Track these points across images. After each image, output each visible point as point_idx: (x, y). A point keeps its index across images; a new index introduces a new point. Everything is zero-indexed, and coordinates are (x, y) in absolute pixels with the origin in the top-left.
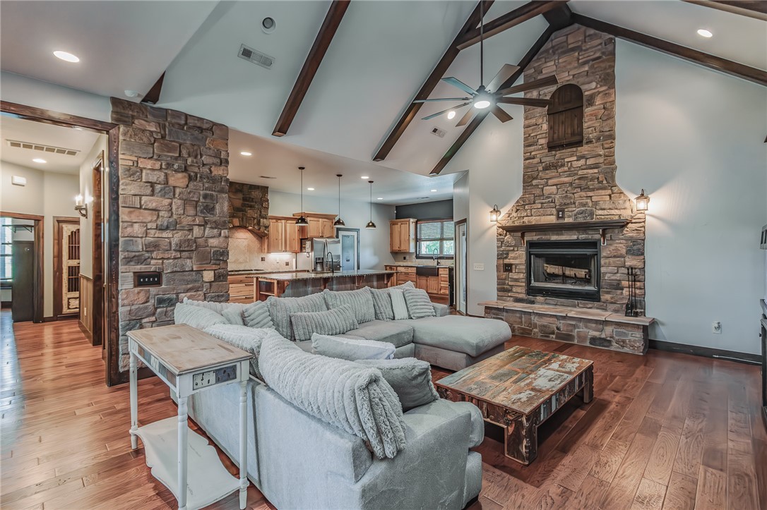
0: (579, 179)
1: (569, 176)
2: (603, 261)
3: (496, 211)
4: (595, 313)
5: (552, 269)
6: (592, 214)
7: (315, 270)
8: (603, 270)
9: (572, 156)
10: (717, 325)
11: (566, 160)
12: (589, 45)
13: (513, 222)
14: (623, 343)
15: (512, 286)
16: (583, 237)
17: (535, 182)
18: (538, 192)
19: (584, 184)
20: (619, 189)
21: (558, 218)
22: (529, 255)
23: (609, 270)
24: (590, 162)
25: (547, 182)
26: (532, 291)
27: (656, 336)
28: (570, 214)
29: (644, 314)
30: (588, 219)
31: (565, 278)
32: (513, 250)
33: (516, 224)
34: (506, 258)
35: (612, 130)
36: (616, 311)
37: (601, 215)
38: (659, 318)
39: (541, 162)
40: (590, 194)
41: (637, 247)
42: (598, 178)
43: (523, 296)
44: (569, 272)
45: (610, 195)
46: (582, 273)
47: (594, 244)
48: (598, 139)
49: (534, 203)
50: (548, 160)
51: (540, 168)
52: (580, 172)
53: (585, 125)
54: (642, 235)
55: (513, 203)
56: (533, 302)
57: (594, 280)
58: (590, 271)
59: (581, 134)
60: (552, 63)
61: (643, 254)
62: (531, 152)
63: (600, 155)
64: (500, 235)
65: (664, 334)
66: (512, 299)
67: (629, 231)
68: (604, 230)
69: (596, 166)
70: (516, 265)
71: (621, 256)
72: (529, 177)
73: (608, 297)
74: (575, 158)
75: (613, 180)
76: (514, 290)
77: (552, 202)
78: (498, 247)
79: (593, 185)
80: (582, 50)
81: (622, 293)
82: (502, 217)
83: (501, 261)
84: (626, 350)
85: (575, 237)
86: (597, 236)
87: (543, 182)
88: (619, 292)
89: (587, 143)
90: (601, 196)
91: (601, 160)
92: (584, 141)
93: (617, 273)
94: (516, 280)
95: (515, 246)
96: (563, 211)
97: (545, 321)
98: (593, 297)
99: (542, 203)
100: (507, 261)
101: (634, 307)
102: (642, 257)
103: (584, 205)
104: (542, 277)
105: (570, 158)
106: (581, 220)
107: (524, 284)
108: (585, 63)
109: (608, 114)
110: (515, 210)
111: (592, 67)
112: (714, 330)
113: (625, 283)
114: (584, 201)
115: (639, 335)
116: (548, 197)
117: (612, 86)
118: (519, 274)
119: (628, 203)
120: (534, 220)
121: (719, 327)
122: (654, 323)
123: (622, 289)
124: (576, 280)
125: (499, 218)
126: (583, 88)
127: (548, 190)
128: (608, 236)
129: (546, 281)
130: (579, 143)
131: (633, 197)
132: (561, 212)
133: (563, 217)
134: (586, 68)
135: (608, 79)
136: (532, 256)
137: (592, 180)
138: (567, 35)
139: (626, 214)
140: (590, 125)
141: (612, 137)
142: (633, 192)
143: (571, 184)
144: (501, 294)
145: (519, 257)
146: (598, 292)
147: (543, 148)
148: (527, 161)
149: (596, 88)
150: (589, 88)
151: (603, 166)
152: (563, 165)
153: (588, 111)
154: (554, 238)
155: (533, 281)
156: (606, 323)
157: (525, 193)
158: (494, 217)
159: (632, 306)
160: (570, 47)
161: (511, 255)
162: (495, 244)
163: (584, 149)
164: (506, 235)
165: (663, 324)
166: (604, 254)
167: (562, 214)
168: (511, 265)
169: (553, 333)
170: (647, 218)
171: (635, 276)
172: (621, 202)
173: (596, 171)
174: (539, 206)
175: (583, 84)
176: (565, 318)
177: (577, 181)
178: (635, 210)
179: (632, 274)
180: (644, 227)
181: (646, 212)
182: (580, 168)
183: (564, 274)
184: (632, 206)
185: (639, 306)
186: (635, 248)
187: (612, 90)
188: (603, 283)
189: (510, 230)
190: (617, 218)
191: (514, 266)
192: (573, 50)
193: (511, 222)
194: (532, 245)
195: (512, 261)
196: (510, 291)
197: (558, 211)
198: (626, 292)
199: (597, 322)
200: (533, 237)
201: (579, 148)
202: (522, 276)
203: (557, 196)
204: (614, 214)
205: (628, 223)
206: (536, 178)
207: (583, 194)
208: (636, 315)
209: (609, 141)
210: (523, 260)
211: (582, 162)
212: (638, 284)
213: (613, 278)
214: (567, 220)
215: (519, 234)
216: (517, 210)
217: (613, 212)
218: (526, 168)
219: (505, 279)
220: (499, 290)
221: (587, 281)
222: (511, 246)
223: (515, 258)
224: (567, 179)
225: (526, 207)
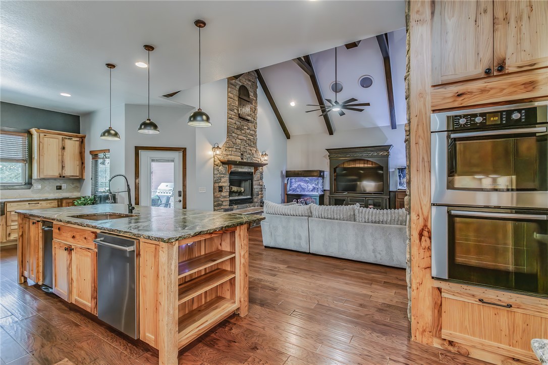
2: (254, 183)
5: (233, 188)
6: (252, 159)
8: (254, 187)
9: (246, 126)
11: (244, 127)
15: (222, 201)
17: (233, 135)
18: (234, 141)
19: (249, 143)
20: (257, 149)
21: (241, 159)
22: (230, 180)
23: (256, 187)
24: (251, 132)
25: (237, 137)
26: (231, 203)
30: (251, 161)
32: (223, 177)
34: (220, 182)
37: (255, 161)
39: (236, 123)
40: (251, 148)
41: (262, 176)
43: (228, 207)
47: (250, 175)
49: (233, 148)
50: (238, 123)
51: (235, 127)
62: (231, 115)
63: (254, 131)
64: (217, 165)
67: (260, 169)
68: (255, 168)
70: (225, 187)
71: (259, 180)
73: (256, 200)
75: (256, 144)
76: (224, 204)
77: (239, 149)
78: (214, 174)
79: (252, 144)
83: (217, 185)
85: (247, 170)
86: (253, 170)
90: (254, 151)
93: (258, 188)
94: (226, 197)
100: (221, 184)
103: (249, 154)
106: (249, 161)
107: (228, 199)
110: (224, 149)
113: (260, 193)
114: (249, 152)
118: (225, 193)
119: (260, 156)
120: (233, 158)
127: (238, 141)
130: (249, 121)
132: (242, 155)
133: (243, 159)
137: (252, 142)
146: (252, 198)
147: (236, 115)
149: (253, 96)
150: (251, 95)
152: (243, 130)
154: (240, 170)
157: (228, 140)
158: (218, 152)
161: (222, 180)
164: (220, 166)
166: (255, 179)
167: (243, 157)
168: (222, 187)
174: (235, 150)
178: (262, 160)
188: (254, 194)
189: (223, 163)
193: (223, 157)
194: (232, 173)
195: (223, 185)
196: (221, 205)
198: (259, 196)
200: (234, 169)
202: (228, 193)
203: (241, 146)
206: (233, 132)
210: (228, 183)
213: (257, 190)
214: (245, 161)
215: (227, 166)
217: (257, 159)
218: (228, 124)
219: (219, 197)
220: (215, 206)
222: (223, 174)
223: (224, 182)
224: (245, 138)
225: (230, 149)
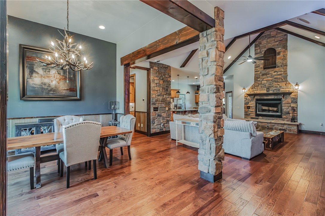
0: (275, 79)
1: (271, 77)
2: (283, 105)
3: (244, 89)
4: (280, 121)
5: (264, 108)
6: (279, 90)
7: (174, 109)
8: (283, 108)
9: (272, 71)
10: (321, 124)
11: (270, 72)
12: (279, 35)
13: (251, 92)
14: (290, 130)
15: (250, 113)
16: (276, 97)
17: (258, 79)
18: (260, 82)
19: (276, 80)
20: (289, 82)
21: (267, 91)
22: (256, 103)
23: (285, 108)
24: (278, 73)
25: (263, 80)
26: (257, 115)
27: (301, 129)
28: (271, 90)
29: (297, 121)
30: (278, 92)
31: (269, 111)
32: (251, 102)
33: (252, 93)
34: (248, 104)
35: (286, 63)
36: (288, 121)
37: (282, 90)
38: (302, 123)
39: (261, 73)
40: (279, 83)
41: (295, 101)
42: (281, 79)
43: (254, 117)
44: (270, 109)
45: (286, 84)
46: (275, 109)
47: (280, 100)
48: (282, 66)
49: (258, 86)
50: (264, 72)
51: (261, 75)
52: (275, 77)
53: (277, 61)
54: (297, 97)
55: (251, 86)
56: (258, 119)
57: (279, 111)
58: (278, 108)
59: (275, 64)
60: (265, 41)
61: (297, 103)
62: (257, 70)
63: (282, 71)
64: (246, 97)
65: (304, 128)
66: (250, 118)
67: (292, 96)
68: (283, 95)
69: (280, 75)
70: (252, 106)
71: (289, 103)
72: (256, 77)
73: (285, 116)
74: (273, 72)
75: (287, 79)
76: (251, 115)
77: (265, 86)
78: (245, 101)
79: (279, 81)
80: (276, 37)
81: (290, 115)
82: (246, 91)
83: (246, 105)
84: (291, 132)
85: (273, 97)
86: (281, 97)
87: (262, 79)
88: (289, 115)
89: (278, 67)
90: (283, 84)
91: (283, 73)
92: (277, 67)
93: (288, 109)
94: (252, 112)
95: (251, 100)
96: (269, 89)
97: (263, 124)
98: (280, 117)
99: (261, 86)
100: (248, 105)
101: (294, 119)
102: (297, 104)
103: (277, 87)
104: (261, 110)
105: (271, 71)
106: (275, 92)
107: (254, 113)
108: (277, 41)
109: (285, 58)
110: (251, 88)
111: (279, 43)
112: (321, 126)
113: (291, 112)
114: (276, 86)
115: (296, 128)
116: (264, 84)
117: (287, 49)
118: (253, 110)
119: (292, 86)
120: (258, 92)
121: (322, 125)
122: (300, 124)
123: (290, 114)
124: (273, 111)
125: (245, 91)
126: (276, 49)
127: (263, 82)
128: (285, 97)
129: (262, 112)
130: (275, 67)
131: (294, 85)
132: (268, 89)
133: (269, 91)
134: (277, 43)
135: (285, 47)
136: (257, 104)
137: (279, 79)
138: (271, 32)
139: (291, 90)
140: (279, 61)
141: (286, 65)
142: (294, 83)
143: (272, 80)
144: (245, 116)
145: (252, 104)
146: (281, 115)
147: (261, 68)
148: (256, 73)
149: (281, 49)
150: (278, 50)
151: (283, 74)
152: (268, 74)
153: (278, 57)
154: (265, 98)
155: (257, 112)
156: (284, 124)
157: (255, 83)
158: (244, 91)
159: (293, 119)
160: (272, 36)
161: (250, 103)
162: (244, 100)
163: (277, 69)
164: (248, 97)
165: (303, 125)
166: (283, 103)
167: (269, 90)
168: (250, 107)
169: (266, 128)
170: (298, 91)
171: (294, 110)
172: (289, 86)
173: (281, 76)
175: (276, 48)
176: (271, 123)
177: (274, 79)
178: (294, 89)
179: (293, 109)
180: (297, 94)
181: (298, 89)
182: (275, 75)
183: (269, 109)
184: (293, 87)
185: (295, 119)
186: (294, 101)
187: (287, 51)
188: (283, 112)
189: (249, 95)
190: (288, 91)
191: (251, 107)
192: (273, 37)
193: (250, 92)
194: (257, 100)
195: (250, 105)
196: (250, 115)
197: (267, 89)
198: (291, 115)
199: (282, 124)
200: (258, 97)
201: (275, 69)
202: (254, 110)
203: (267, 84)
204: (287, 90)
205: (292, 93)
206: (259, 78)
207: (276, 83)
208: (295, 122)
209: (286, 67)
210: (254, 105)
211: (276, 73)
212: (295, 112)
213: (286, 110)
214: (270, 92)
215: (253, 96)
216: (252, 88)
218: (255, 75)
219: (247, 111)
220: (245, 115)
221: (277, 111)
223: (251, 104)
224: (270, 79)
225: (255, 88)
